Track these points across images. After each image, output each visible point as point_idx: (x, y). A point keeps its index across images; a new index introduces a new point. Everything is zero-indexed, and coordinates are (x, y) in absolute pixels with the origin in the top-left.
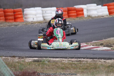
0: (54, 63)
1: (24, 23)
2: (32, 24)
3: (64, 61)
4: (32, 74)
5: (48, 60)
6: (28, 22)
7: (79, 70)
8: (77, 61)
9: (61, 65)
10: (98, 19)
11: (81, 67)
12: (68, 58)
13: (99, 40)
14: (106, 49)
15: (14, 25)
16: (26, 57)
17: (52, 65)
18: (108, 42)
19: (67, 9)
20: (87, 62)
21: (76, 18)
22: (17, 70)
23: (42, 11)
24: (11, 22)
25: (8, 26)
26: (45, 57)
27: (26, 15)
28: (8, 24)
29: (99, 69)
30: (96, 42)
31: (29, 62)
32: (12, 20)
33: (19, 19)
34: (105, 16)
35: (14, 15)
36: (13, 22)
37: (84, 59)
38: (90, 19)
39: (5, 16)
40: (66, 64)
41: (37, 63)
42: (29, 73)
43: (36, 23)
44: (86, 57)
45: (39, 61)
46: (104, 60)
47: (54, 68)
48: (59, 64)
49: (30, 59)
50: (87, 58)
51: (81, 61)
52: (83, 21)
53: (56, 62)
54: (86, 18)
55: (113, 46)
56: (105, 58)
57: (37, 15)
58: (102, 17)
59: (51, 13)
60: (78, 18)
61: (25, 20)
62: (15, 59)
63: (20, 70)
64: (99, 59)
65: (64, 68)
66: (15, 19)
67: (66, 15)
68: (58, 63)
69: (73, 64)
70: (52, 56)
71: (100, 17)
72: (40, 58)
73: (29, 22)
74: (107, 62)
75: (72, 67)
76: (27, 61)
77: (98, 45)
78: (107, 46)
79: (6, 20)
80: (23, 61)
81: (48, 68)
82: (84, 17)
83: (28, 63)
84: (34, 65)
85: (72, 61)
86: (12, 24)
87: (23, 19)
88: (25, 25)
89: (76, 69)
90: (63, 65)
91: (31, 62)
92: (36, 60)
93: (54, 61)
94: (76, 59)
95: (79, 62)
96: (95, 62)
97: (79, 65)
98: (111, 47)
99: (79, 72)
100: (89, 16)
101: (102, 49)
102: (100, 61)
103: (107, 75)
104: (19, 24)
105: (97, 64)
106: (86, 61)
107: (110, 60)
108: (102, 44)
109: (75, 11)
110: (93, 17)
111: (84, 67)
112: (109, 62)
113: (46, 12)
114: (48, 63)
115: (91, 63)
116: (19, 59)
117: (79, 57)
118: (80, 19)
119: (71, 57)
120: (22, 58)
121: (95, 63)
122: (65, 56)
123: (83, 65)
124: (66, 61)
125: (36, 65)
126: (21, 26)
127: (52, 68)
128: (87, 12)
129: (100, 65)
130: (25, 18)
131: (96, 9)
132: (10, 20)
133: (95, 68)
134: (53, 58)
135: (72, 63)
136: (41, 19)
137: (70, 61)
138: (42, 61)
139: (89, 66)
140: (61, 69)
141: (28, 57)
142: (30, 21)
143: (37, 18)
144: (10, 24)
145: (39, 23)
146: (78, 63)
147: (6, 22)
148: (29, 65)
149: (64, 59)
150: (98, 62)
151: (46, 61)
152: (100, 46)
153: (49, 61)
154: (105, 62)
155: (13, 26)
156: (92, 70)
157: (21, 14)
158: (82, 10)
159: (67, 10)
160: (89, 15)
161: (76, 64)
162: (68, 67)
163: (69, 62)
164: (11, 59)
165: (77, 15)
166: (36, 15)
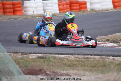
0: (60, 60)
1: (24, 17)
2: (32, 17)
3: (71, 58)
4: (38, 71)
5: (53, 56)
6: (28, 15)
7: (87, 68)
8: (84, 58)
9: (67, 62)
10: (103, 13)
11: (89, 64)
12: (74, 55)
13: (104, 36)
14: (113, 45)
15: (13, 18)
16: (30, 53)
17: (58, 62)
18: (114, 38)
19: (69, 1)
20: (95, 59)
21: (79, 11)
22: (22, 67)
23: (43, 3)
24: (10, 15)
25: (7, 19)
26: (50, 54)
27: (26, 8)
28: (7, 18)
29: (108, 67)
30: (101, 38)
31: (33, 58)
32: (11, 13)
33: (18, 12)
34: (110, 10)
35: (13, 8)
36: (12, 15)
37: (92, 56)
38: (94, 12)
39: (4, 9)
40: (73, 61)
41: (42, 59)
42: (35, 71)
43: (36, 17)
44: (93, 54)
45: (44, 58)
46: (113, 57)
47: (61, 65)
48: (66, 61)
49: (34, 56)
50: (95, 55)
51: (88, 58)
52: (87, 15)
53: (62, 59)
54: (89, 12)
55: (120, 42)
56: (113, 55)
57: (38, 9)
58: (107, 11)
59: (53, 6)
60: (81, 12)
61: (25, 14)
62: (18, 55)
63: (24, 67)
64: (107, 56)
65: (71, 65)
66: (14, 12)
67: (69, 8)
68: (64, 59)
69: (80, 61)
70: (57, 52)
71: (104, 11)
72: (45, 55)
73: (30, 16)
74: (117, 59)
75: (79, 65)
76: (31, 58)
77: (104, 41)
78: (114, 42)
79: (5, 13)
80: (26, 57)
81: (54, 65)
82: (87, 10)
83: (32, 60)
84: (39, 62)
85: (79, 58)
86: (11, 18)
87: (22, 13)
88: (25, 18)
89: (84, 67)
90: (70, 62)
91: (35, 58)
92: (41, 56)
93: (60, 58)
94: (83, 56)
95: (87, 59)
96: (103, 59)
97: (87, 62)
98: (118, 43)
99: (87, 70)
100: (92, 10)
101: (108, 46)
102: (108, 58)
103: (118, 74)
104: (18, 18)
105: (106, 61)
106: (93, 59)
107: (119, 57)
108: (108, 40)
109: (78, 5)
110: (97, 11)
111: (92, 65)
112: (118, 59)
113: (47, 5)
114: (54, 60)
115: (100, 60)
116: (23, 56)
117: (86, 53)
118: (83, 13)
119: (78, 53)
120: (25, 55)
121: (103, 61)
122: (70, 53)
123: (91, 63)
124: (72, 57)
125: (41, 62)
126: (21, 20)
127: (58, 66)
128: (91, 6)
129: (109, 63)
130: (25, 11)
131: (100, 3)
132: (8, 13)
133: (104, 66)
134: (59, 54)
135: (78, 60)
136: (42, 12)
137: (77, 57)
138: (48, 57)
139: (98, 64)
140: (69, 67)
141: (32, 53)
142: (30, 14)
143: (37, 11)
144: (9, 18)
145: (40, 16)
146: (85, 60)
147: (5, 15)
148: (34, 62)
149: (70, 56)
150: (106, 59)
151: (51, 57)
152: (106, 42)
153: (55, 58)
154: (114, 59)
155: (12, 20)
156: (101, 68)
157: (20, 7)
158: (85, 3)
159: (69, 3)
160: (92, 8)
161: (83, 62)
162: (75, 65)
163: (76, 59)
164: (13, 55)
165: (80, 9)
166: (36, 8)
